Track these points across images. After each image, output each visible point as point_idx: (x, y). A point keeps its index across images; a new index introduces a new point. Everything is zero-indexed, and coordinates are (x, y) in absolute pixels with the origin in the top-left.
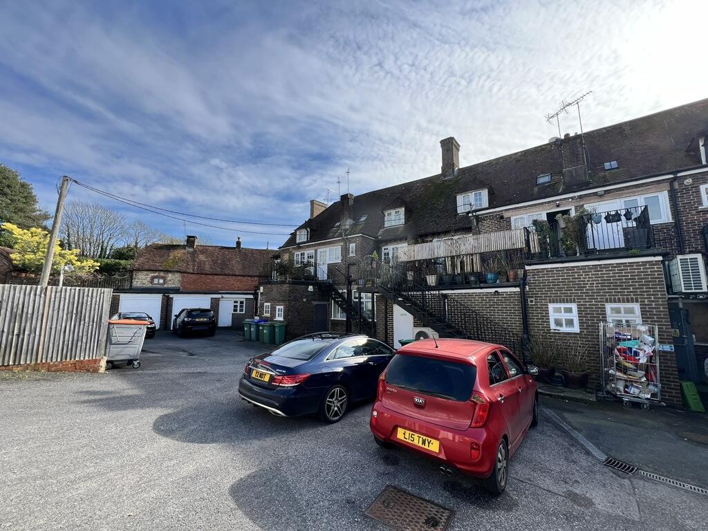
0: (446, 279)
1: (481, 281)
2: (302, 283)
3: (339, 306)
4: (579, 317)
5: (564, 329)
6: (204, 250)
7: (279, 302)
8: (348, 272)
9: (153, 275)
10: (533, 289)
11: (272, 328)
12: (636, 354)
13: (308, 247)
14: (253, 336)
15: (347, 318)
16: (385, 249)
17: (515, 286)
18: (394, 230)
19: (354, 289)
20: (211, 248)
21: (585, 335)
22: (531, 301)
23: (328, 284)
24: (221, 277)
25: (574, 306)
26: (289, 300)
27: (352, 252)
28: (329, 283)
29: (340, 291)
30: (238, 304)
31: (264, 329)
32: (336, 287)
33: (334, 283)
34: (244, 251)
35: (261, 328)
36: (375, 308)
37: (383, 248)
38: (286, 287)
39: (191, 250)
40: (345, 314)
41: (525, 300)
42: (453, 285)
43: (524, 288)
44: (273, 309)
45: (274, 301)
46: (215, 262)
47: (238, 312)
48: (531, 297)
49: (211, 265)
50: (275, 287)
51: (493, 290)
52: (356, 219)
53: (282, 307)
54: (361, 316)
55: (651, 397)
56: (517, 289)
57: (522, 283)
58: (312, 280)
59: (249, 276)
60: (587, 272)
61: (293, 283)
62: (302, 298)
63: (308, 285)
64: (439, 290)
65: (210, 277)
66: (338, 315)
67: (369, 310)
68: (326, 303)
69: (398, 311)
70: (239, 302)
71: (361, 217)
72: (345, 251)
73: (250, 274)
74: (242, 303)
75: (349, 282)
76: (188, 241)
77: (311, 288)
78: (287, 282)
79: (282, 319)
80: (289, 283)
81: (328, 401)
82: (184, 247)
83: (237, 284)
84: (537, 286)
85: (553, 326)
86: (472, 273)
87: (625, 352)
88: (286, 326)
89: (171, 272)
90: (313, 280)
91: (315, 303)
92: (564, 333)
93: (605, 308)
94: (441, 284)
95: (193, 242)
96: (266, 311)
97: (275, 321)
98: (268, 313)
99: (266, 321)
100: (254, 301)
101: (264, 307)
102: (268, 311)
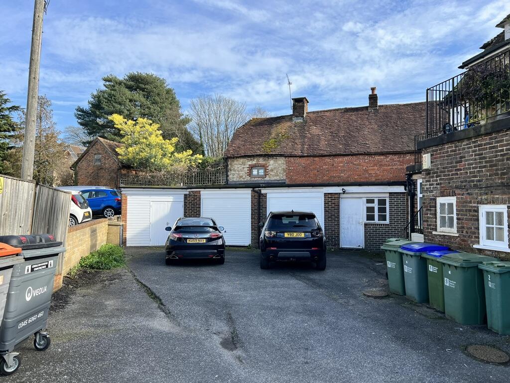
6: (319, 117)
7: (489, 192)
9: (250, 163)
14: (412, 287)
20: (328, 114)
24: (346, 158)
30: (376, 205)
34: (383, 110)
35: (431, 269)
39: (300, 120)
44: (468, 217)
46: (334, 135)
47: (376, 221)
49: (328, 141)
53: (502, 208)
59: (395, 153)
65: (327, 160)
70: (376, 201)
73: (398, 149)
74: (382, 202)
76: (295, 108)
79: (503, 246)
82: (289, 118)
83: (374, 170)
89: (272, 156)
95: (302, 108)
96: (443, 218)
97: (480, 251)
98: (451, 226)
99: (448, 249)
100: (407, 199)
101: (436, 207)
102: (451, 219)
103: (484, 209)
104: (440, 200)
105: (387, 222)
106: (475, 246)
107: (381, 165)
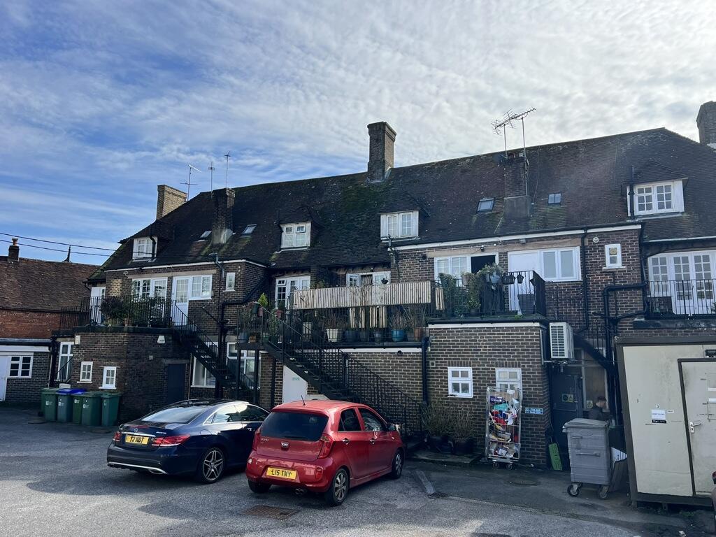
0: (349, 334)
1: (386, 338)
2: (148, 332)
3: (205, 365)
4: (473, 381)
5: (460, 395)
7: (109, 360)
8: (223, 315)
10: (434, 350)
11: (98, 400)
12: (505, 416)
13: (156, 271)
14: (62, 414)
15: (217, 385)
16: (280, 282)
17: (418, 347)
18: (294, 254)
19: (231, 341)
21: (478, 400)
22: (433, 364)
23: (187, 333)
25: (469, 370)
26: (127, 358)
27: (230, 286)
28: (191, 331)
29: (209, 344)
30: (20, 363)
31: (81, 404)
32: (202, 337)
33: (199, 331)
34: (24, 264)
35: (76, 401)
36: (260, 371)
37: (277, 281)
38: (122, 338)
40: (214, 379)
41: (426, 362)
42: (356, 343)
43: (426, 349)
44: (98, 373)
45: (100, 359)
47: (19, 376)
48: (432, 359)
50: (102, 338)
51: (396, 350)
52: (237, 227)
53: (114, 368)
54: (240, 383)
55: (514, 456)
56: (420, 350)
57: (424, 342)
58: (164, 324)
59: (35, 311)
60: (482, 334)
61: (135, 331)
62: (147, 355)
63: (157, 334)
64: (338, 348)
66: (203, 380)
67: (251, 373)
68: (184, 361)
69: (288, 374)
70: (21, 359)
71: (245, 228)
72: (219, 283)
73: (39, 308)
74: (26, 360)
75: (223, 331)
77: (161, 339)
78: (125, 329)
79: (112, 386)
80: (128, 332)
81: (206, 462)
83: (12, 326)
84: (438, 347)
85: (451, 391)
86: (377, 328)
87: (497, 416)
88: (121, 398)
90: (165, 326)
91: (168, 362)
92: (459, 399)
93: (495, 372)
94: (344, 341)
96: (84, 374)
97: (102, 390)
98: (88, 378)
99: (86, 390)
100: (50, 358)
101: (80, 367)
102: (89, 374)
103: (106, 369)
104: (83, 363)
105: (30, 376)
106: (100, 388)
107: (19, 321)
